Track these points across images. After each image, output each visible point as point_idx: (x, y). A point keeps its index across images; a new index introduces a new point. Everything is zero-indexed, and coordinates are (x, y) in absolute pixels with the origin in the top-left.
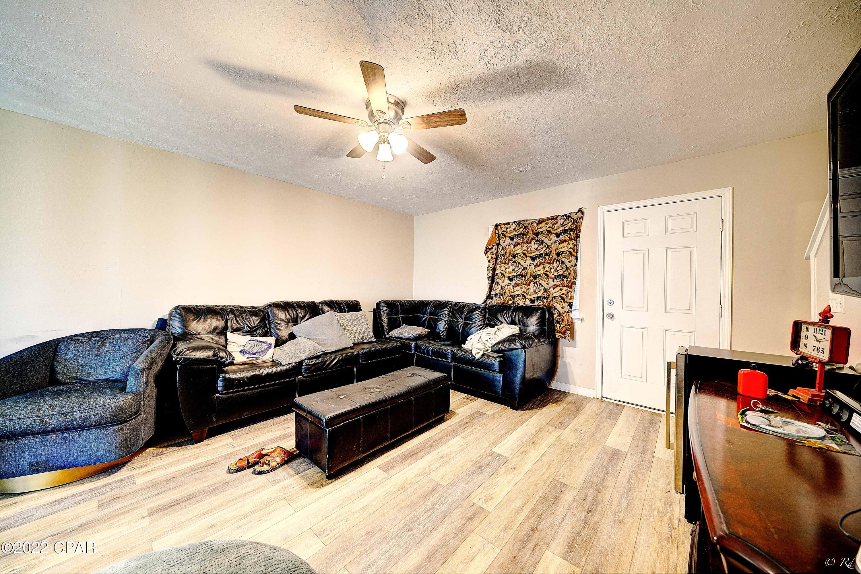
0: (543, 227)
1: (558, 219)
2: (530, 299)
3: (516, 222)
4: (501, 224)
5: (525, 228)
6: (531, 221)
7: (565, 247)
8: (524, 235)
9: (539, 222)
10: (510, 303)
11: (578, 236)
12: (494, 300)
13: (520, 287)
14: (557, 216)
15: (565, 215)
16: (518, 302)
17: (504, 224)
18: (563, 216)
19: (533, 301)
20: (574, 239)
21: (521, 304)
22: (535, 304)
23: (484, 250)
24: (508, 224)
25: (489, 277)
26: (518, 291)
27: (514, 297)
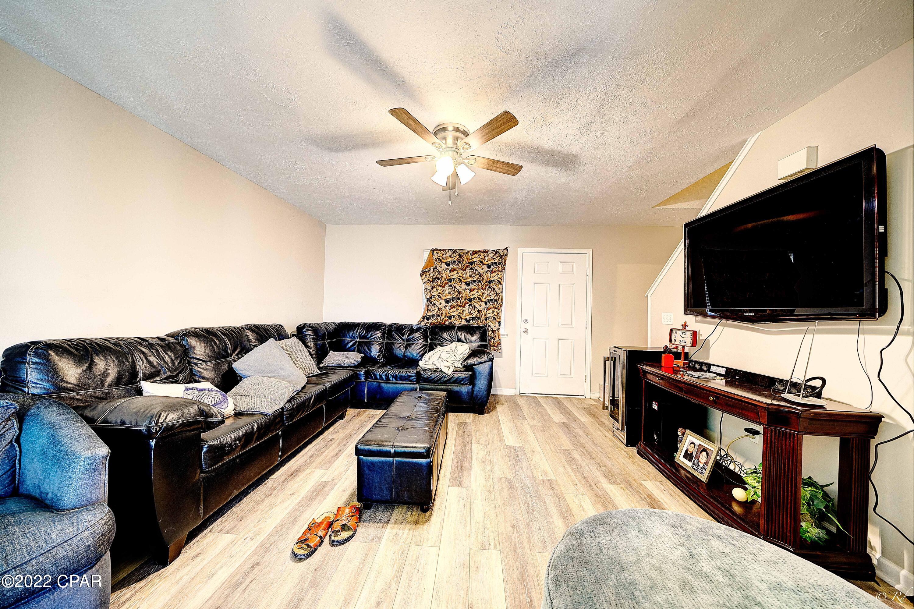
0: (476, 258)
1: (489, 252)
2: (466, 320)
3: (452, 249)
4: (437, 249)
5: (460, 256)
6: (466, 251)
7: (494, 277)
8: (459, 262)
9: (473, 253)
10: (447, 323)
11: (504, 270)
12: (430, 321)
13: (456, 308)
14: (488, 250)
15: (495, 250)
16: (455, 322)
17: (440, 250)
18: (493, 251)
19: (468, 321)
20: (502, 271)
21: (458, 323)
22: (470, 323)
23: (420, 272)
24: (445, 250)
25: (427, 299)
26: (454, 312)
27: (450, 317)
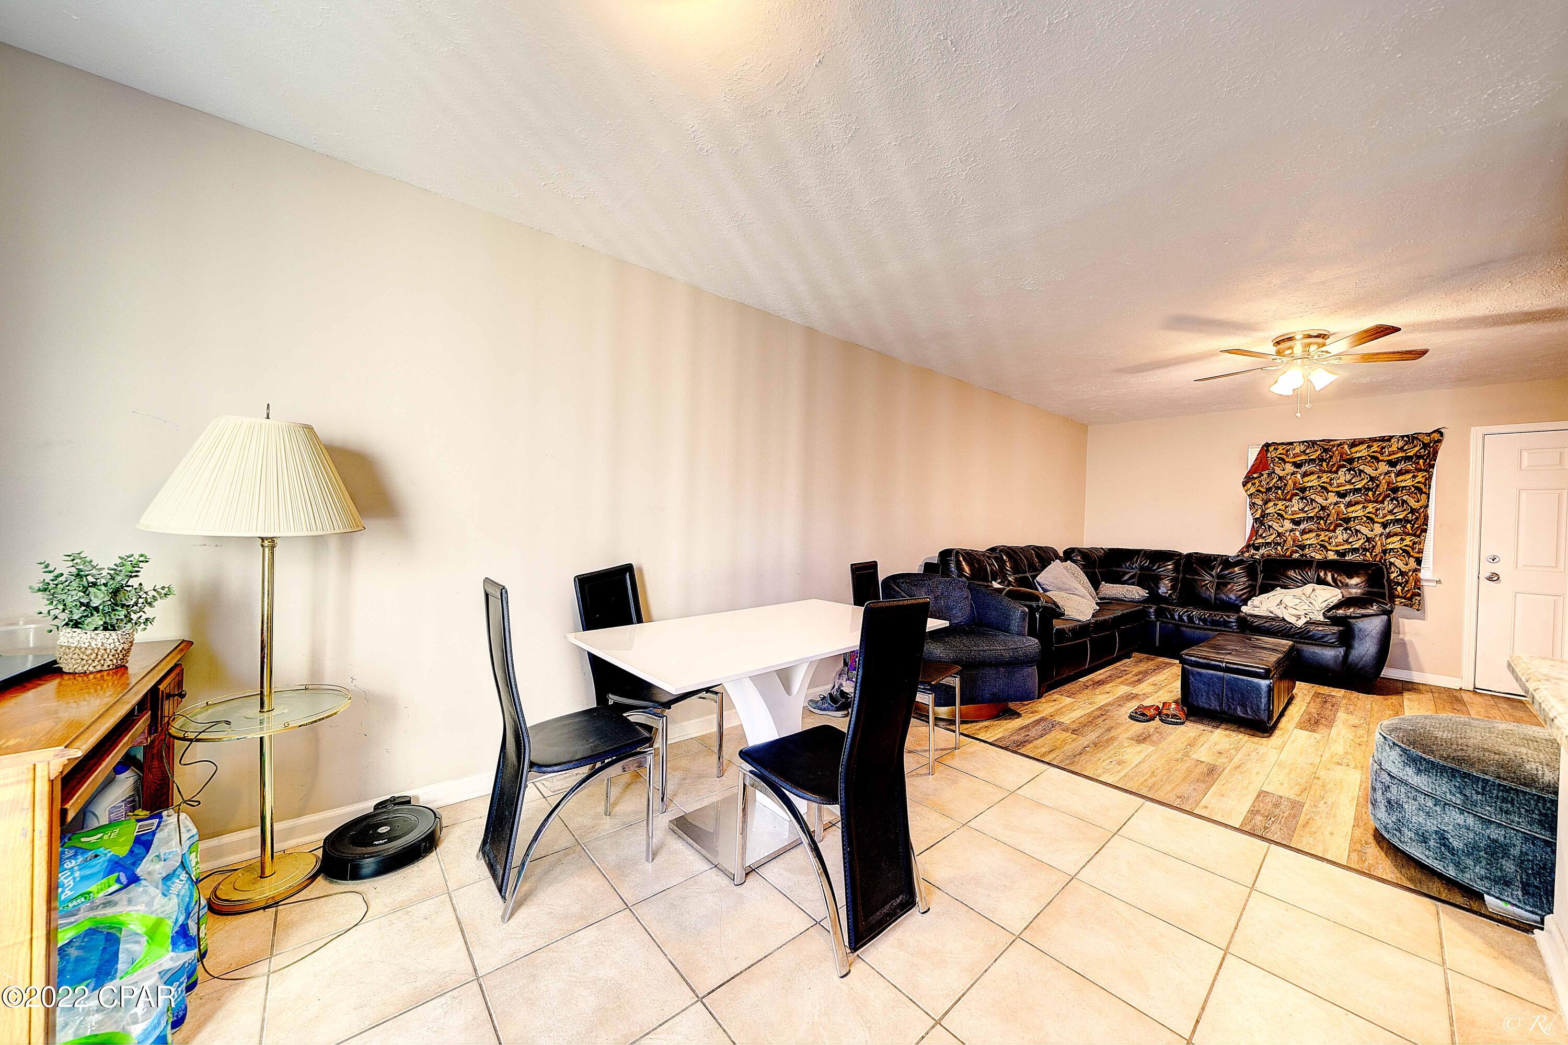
0: (1362, 451)
1: (1393, 441)
2: (1337, 552)
3: (1306, 442)
4: (1276, 443)
5: (1326, 451)
6: (1338, 442)
7: (1407, 481)
8: (1322, 460)
9: (1354, 444)
10: (1296, 556)
11: (1432, 466)
12: (1262, 551)
13: (1315, 534)
14: (1391, 437)
15: (1407, 436)
16: (1313, 554)
17: (1282, 444)
18: (1403, 437)
19: (1342, 554)
20: (1426, 471)
21: (1318, 557)
22: (1346, 558)
23: (1242, 480)
24: (1291, 443)
25: (1256, 519)
26: (1310, 539)
27: (1303, 547)
